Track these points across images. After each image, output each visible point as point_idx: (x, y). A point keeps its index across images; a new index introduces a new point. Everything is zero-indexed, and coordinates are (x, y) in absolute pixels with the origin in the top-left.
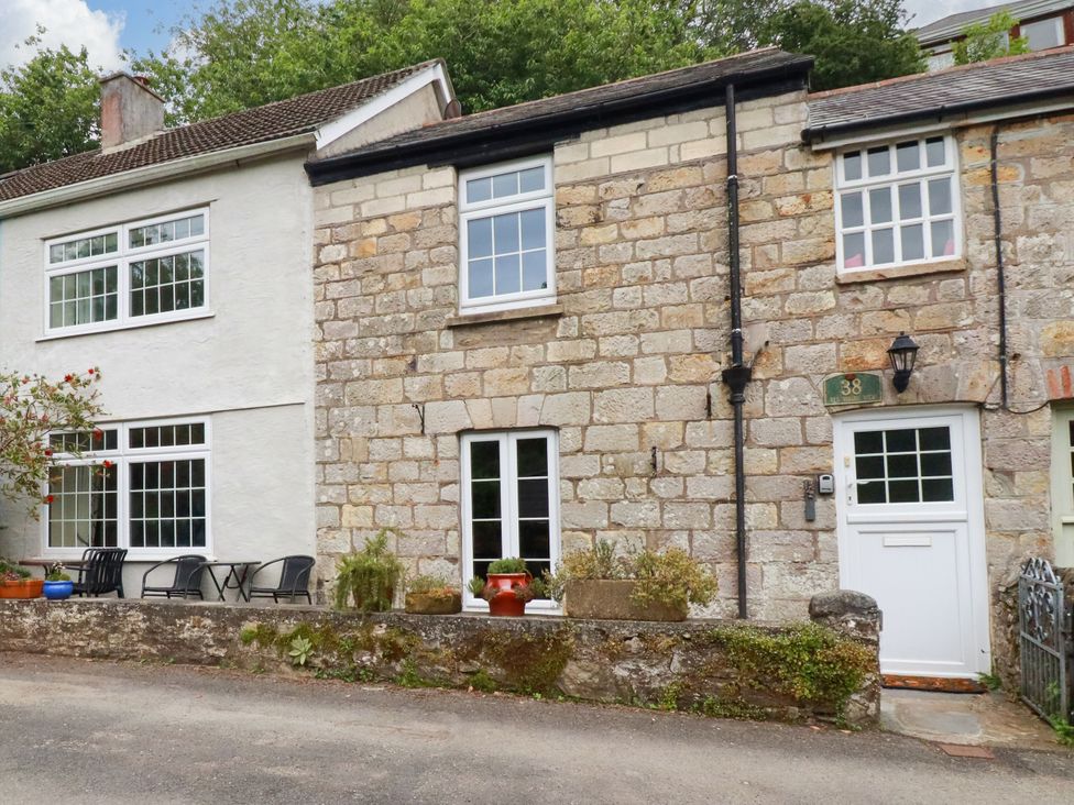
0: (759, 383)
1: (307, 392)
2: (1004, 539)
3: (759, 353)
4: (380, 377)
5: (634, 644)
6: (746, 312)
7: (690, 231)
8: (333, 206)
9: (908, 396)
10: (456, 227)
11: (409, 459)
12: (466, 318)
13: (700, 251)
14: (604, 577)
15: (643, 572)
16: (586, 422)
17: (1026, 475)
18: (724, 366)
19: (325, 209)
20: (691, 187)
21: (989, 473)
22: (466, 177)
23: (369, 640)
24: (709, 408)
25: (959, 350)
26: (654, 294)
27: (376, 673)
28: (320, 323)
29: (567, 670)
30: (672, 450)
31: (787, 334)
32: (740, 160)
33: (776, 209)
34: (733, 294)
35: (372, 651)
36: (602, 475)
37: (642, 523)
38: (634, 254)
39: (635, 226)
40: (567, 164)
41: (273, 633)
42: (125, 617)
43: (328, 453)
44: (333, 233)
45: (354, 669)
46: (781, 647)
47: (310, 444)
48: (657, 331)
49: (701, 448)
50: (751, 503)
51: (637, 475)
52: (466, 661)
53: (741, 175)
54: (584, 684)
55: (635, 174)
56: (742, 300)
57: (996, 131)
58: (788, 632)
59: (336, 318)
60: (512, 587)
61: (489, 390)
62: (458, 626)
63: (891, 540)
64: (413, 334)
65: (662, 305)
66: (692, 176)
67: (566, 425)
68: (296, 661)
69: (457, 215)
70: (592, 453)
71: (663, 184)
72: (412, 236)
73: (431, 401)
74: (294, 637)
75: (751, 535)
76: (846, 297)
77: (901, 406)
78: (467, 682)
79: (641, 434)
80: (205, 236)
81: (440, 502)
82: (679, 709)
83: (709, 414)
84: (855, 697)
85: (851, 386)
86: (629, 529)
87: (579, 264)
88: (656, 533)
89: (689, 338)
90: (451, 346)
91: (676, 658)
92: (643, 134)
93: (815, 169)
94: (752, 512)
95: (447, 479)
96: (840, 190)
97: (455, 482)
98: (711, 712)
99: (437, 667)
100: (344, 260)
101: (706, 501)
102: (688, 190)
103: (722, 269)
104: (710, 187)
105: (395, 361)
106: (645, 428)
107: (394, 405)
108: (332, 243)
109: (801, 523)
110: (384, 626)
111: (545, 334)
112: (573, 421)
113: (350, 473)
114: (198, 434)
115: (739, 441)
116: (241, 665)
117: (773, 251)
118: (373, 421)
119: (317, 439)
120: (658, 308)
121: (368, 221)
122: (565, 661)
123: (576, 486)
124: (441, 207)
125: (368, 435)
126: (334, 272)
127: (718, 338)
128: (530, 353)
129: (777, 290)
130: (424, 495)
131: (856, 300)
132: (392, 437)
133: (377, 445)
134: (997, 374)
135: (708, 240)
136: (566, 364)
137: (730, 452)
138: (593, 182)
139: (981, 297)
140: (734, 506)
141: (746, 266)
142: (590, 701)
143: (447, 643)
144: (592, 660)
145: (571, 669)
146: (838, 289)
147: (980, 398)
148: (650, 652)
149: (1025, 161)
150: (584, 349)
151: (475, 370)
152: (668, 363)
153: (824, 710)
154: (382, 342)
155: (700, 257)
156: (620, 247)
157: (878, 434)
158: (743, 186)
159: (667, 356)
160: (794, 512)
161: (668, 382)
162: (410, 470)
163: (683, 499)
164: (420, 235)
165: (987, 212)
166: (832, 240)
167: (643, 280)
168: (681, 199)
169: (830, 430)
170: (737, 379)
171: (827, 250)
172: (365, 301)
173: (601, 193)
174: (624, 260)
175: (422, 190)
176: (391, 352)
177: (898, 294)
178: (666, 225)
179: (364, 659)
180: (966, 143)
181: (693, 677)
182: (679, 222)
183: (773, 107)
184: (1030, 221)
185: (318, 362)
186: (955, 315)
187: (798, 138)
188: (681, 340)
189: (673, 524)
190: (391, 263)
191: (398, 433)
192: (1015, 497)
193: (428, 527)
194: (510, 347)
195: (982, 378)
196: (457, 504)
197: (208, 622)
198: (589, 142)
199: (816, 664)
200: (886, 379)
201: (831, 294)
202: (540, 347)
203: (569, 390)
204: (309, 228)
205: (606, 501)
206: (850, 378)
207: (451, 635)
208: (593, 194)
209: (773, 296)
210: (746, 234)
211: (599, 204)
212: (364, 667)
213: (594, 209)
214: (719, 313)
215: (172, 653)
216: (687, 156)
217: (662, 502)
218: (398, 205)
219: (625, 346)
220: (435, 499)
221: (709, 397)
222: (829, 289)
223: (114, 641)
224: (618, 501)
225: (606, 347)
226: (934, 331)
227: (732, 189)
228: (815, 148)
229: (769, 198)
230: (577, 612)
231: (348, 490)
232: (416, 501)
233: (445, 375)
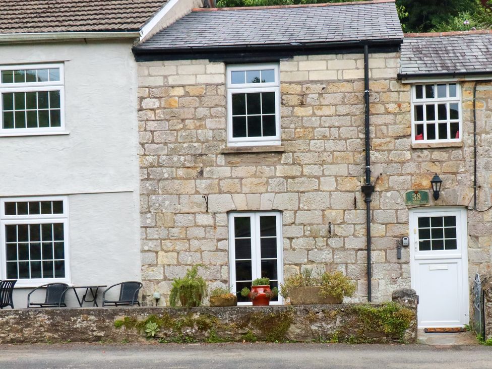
0: (378, 193)
1: (135, 185)
2: (474, 266)
3: (378, 178)
4: (181, 178)
5: (320, 315)
6: (372, 158)
7: (347, 115)
8: (150, 75)
9: (439, 202)
10: (225, 97)
11: (199, 226)
12: (232, 148)
13: (352, 126)
14: (307, 285)
15: (324, 282)
16: (296, 209)
17: (483, 238)
18: (362, 184)
19: (144, 76)
20: (348, 93)
21: (469, 237)
22: (231, 69)
23: (190, 321)
24: (355, 204)
25: (459, 182)
26: (330, 145)
27: (194, 338)
28: (143, 145)
29: (290, 329)
30: (338, 224)
31: (390, 170)
32: (370, 83)
33: (386, 109)
34: (366, 149)
35: (192, 327)
36: (304, 236)
37: (324, 261)
38: (320, 123)
39: (321, 109)
40: (287, 72)
41: (135, 321)
42: (35, 318)
43: (149, 221)
44: (149, 92)
45: (182, 337)
46: (380, 312)
47: (137, 216)
48: (331, 164)
49: (352, 224)
50: (374, 250)
51: (321, 236)
52: (242, 328)
53: (371, 90)
54: (298, 335)
55: (321, 82)
56: (371, 152)
57: (476, 85)
58: (383, 306)
59: (153, 142)
60: (264, 291)
61: (245, 189)
62: (238, 312)
63: (433, 267)
64: (201, 155)
65: (334, 151)
66: (348, 87)
67: (286, 210)
68: (149, 335)
69: (226, 91)
70: (299, 225)
71: (335, 89)
72: (200, 99)
73: (212, 194)
74: (146, 323)
75: (373, 266)
76: (415, 154)
77: (436, 206)
78: (242, 338)
79: (323, 216)
80: (61, 81)
81: (217, 250)
82: (339, 342)
83: (356, 207)
84: (407, 331)
85: (417, 196)
86: (318, 263)
87: (292, 126)
88: (330, 265)
89: (347, 168)
90: (223, 163)
91: (338, 319)
92: (325, 62)
93: (403, 92)
94: (374, 255)
95: (221, 237)
96: (414, 103)
97: (226, 239)
98: (352, 342)
99: (227, 332)
100: (158, 108)
101: (354, 249)
102: (346, 94)
103: (362, 136)
104: (356, 94)
105: (190, 170)
106: (325, 212)
107: (190, 195)
108: (149, 97)
109: (395, 260)
110: (199, 313)
111: (275, 162)
112: (290, 208)
113: (163, 233)
114: (58, 207)
115: (369, 220)
116: (114, 339)
117: (384, 128)
118: (177, 204)
119: (141, 213)
120: (332, 152)
121: (173, 87)
122: (289, 325)
123: (291, 242)
124: (217, 85)
125: (174, 212)
126: (151, 115)
127: (359, 170)
128: (267, 170)
129: (386, 148)
130: (207, 246)
131: (419, 156)
132: (188, 213)
133: (179, 218)
134: (473, 194)
135: (356, 121)
136: (286, 178)
137: (365, 226)
138: (300, 83)
139: (468, 159)
140: (366, 252)
141: (372, 135)
142: (301, 342)
143: (232, 320)
144: (302, 323)
145: (292, 328)
146: (412, 151)
147: (466, 204)
148: (327, 318)
149: (486, 99)
150: (296, 171)
151: (237, 178)
152: (337, 181)
153: (396, 337)
154: (182, 158)
155: (352, 128)
156: (313, 119)
157: (428, 219)
158: (372, 95)
159: (336, 177)
160: (393, 254)
161: (337, 190)
162: (200, 232)
163: (343, 248)
164: (205, 99)
165: (471, 121)
166: (410, 127)
167: (324, 137)
168: (343, 98)
169: (408, 216)
170: (368, 191)
171: (407, 132)
172: (171, 134)
173: (304, 90)
174: (315, 126)
175: (206, 73)
176: (188, 165)
177: (436, 155)
178: (336, 111)
179: (188, 331)
180: (464, 89)
181: (345, 328)
182: (343, 110)
183: (385, 58)
184: (487, 128)
185: (141, 168)
186: (458, 167)
187: (396, 76)
188: (343, 169)
189: (338, 261)
190: (187, 113)
191: (193, 211)
192: (479, 248)
193: (210, 264)
194: (256, 167)
195: (468, 195)
196: (226, 251)
197: (92, 318)
198: (298, 62)
199: (393, 318)
200: (430, 195)
201: (409, 152)
202: (273, 168)
203: (288, 192)
204: (135, 87)
205: (306, 249)
206: (416, 192)
207: (234, 316)
208: (300, 89)
209: (384, 151)
210: (373, 119)
211: (303, 95)
212: (188, 335)
213: (301, 97)
214: (360, 157)
215: (68, 337)
216: (346, 77)
217: (334, 250)
218: (191, 80)
219: (316, 170)
220: (214, 249)
221: (355, 199)
222: (408, 150)
223: (27, 332)
224: (312, 249)
225: (306, 170)
226: (450, 173)
227: (366, 97)
228: (403, 82)
229: (383, 103)
230: (295, 302)
231: (161, 243)
232: (203, 249)
233: (220, 180)
